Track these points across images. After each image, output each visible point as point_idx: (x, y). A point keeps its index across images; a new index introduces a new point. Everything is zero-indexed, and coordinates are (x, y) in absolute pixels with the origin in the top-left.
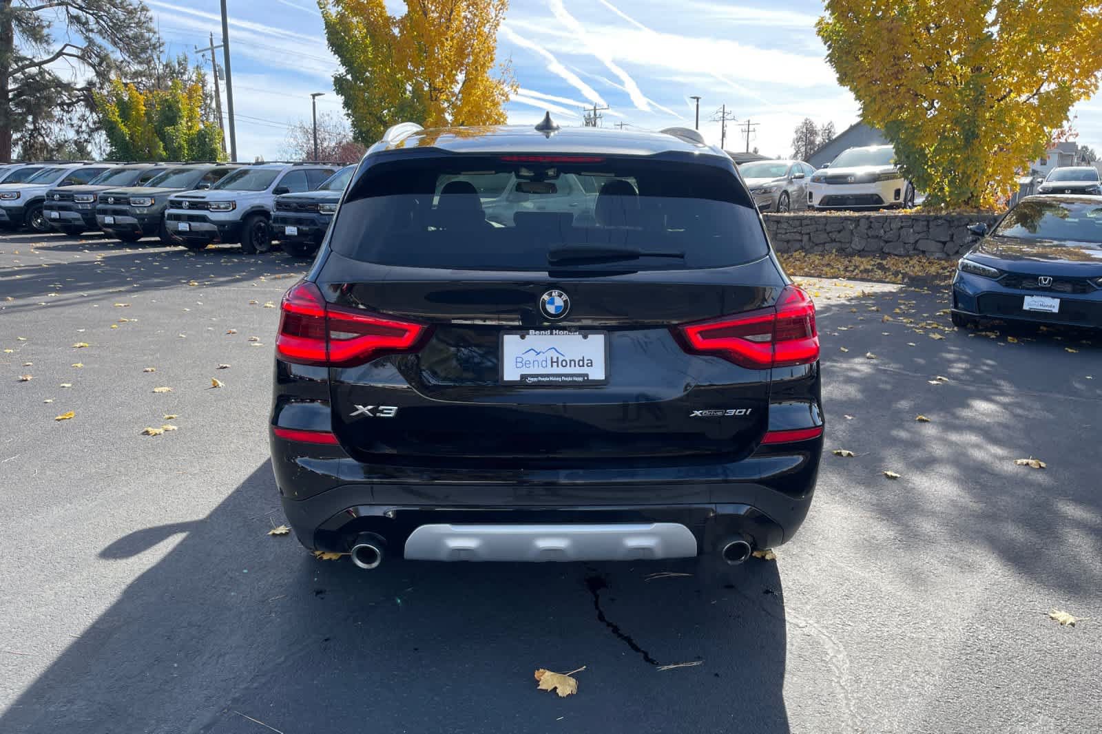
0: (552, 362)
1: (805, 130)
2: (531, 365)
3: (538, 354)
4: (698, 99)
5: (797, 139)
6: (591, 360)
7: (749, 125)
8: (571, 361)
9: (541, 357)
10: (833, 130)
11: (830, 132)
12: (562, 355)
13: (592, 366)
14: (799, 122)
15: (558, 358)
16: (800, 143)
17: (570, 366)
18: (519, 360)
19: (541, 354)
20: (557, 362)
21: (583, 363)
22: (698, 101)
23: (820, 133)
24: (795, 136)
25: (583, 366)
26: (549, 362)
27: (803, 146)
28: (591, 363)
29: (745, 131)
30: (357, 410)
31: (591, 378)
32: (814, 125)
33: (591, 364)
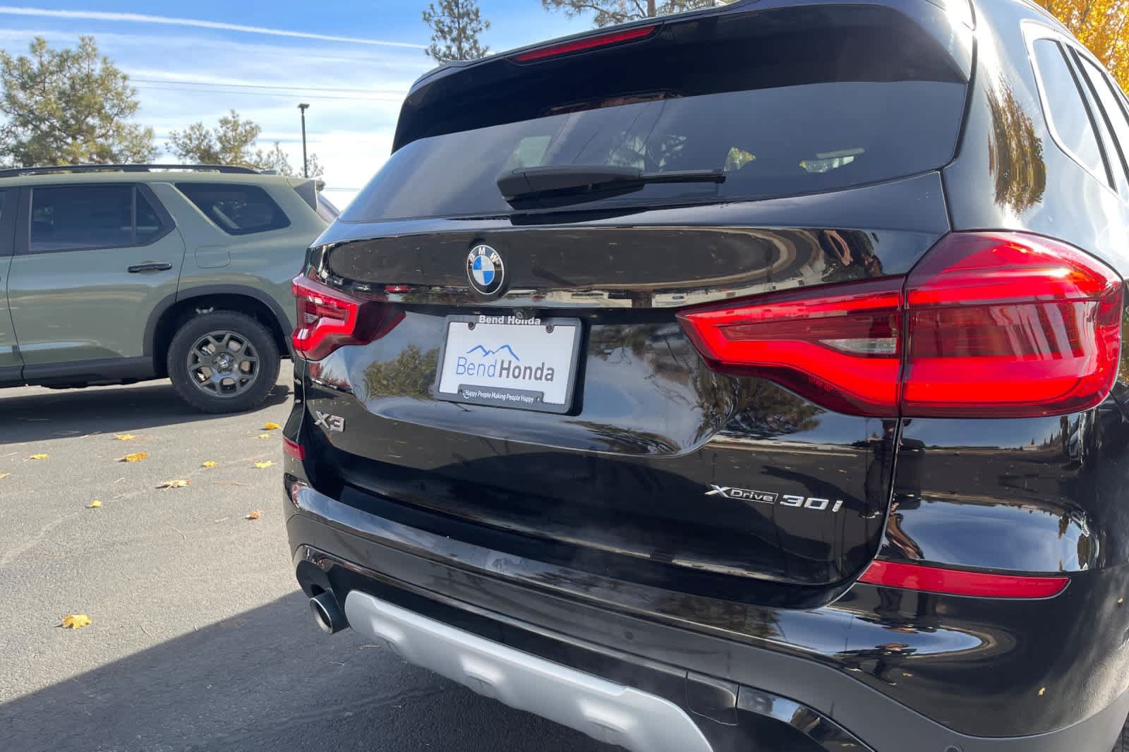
0: (502, 369)
2: (475, 372)
3: (487, 354)
6: (552, 370)
8: (526, 368)
9: (489, 360)
12: (517, 359)
13: (551, 379)
15: (510, 362)
17: (524, 378)
18: (462, 362)
19: (491, 353)
20: (508, 369)
21: (542, 375)
25: (541, 378)
26: (498, 367)
28: (552, 375)
31: (546, 400)
33: (550, 378)
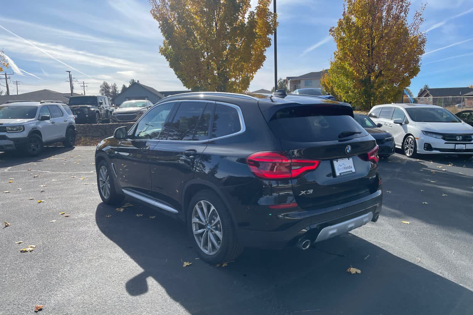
1: (104, 86)
4: (69, 72)
5: (101, 90)
7: (84, 83)
10: (116, 87)
11: (115, 87)
14: (102, 83)
16: (103, 92)
22: (69, 73)
23: (111, 88)
24: (100, 89)
27: (104, 93)
29: (83, 87)
30: (301, 193)
32: (108, 84)
